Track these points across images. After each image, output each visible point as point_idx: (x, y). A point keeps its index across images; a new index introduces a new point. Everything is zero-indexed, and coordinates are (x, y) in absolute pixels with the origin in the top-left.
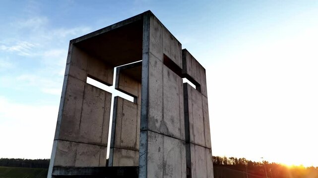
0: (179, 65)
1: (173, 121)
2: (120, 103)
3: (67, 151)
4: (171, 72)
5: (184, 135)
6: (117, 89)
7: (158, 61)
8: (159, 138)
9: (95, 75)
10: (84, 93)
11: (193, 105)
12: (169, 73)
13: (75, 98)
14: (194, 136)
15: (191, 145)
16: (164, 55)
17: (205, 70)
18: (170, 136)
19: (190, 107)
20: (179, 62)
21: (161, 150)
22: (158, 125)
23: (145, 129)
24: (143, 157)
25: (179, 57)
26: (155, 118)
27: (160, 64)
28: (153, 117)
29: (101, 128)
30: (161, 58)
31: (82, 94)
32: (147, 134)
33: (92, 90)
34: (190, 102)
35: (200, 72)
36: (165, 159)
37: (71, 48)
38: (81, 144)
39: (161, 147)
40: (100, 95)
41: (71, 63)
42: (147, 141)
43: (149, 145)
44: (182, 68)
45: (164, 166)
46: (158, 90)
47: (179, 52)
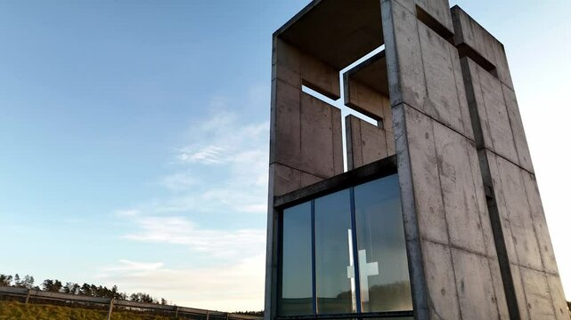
0: (447, 27)
1: (446, 105)
2: (355, 125)
3: (288, 179)
4: (434, 34)
5: (472, 132)
6: (348, 104)
7: (407, 12)
8: (425, 120)
9: (313, 81)
10: (301, 104)
11: (483, 93)
12: (429, 34)
13: (290, 110)
14: (493, 141)
15: (488, 153)
16: (417, 6)
17: (502, 46)
18: (444, 125)
19: (478, 95)
20: (447, 23)
21: (431, 137)
22: (420, 101)
23: (398, 102)
24: (401, 139)
25: (446, 15)
26: (413, 89)
27: (412, 19)
28: (410, 88)
29: (331, 157)
30: (413, 9)
31: (298, 106)
32: (403, 109)
33: (312, 102)
34: (476, 88)
35: (491, 46)
36: (440, 152)
37: (276, 42)
38: (307, 175)
39: (430, 133)
41: (277, 63)
42: (404, 116)
43: (408, 123)
44: (453, 31)
45: (439, 161)
46: (412, 53)
47: (445, 11)
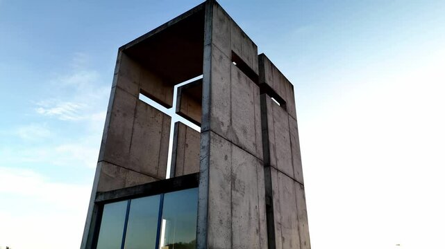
0: (254, 70)
1: (245, 132)
3: (113, 176)
4: (242, 74)
5: (262, 153)
6: (179, 113)
7: (224, 56)
8: (226, 145)
10: (136, 110)
11: (274, 122)
12: (239, 74)
13: (125, 115)
14: (277, 160)
15: (272, 170)
16: (232, 52)
17: (292, 86)
18: (241, 148)
19: (270, 124)
20: (254, 66)
21: (229, 159)
22: (224, 129)
23: (206, 129)
24: (205, 161)
25: (254, 61)
26: (220, 119)
27: (227, 61)
28: (218, 118)
30: (229, 54)
31: (133, 112)
32: (209, 135)
33: (146, 109)
34: (270, 118)
35: (284, 86)
36: (234, 172)
38: (132, 172)
39: (229, 155)
40: (155, 116)
42: (209, 142)
43: (212, 147)
44: (258, 73)
45: (233, 179)
46: (224, 90)
47: (254, 58)
